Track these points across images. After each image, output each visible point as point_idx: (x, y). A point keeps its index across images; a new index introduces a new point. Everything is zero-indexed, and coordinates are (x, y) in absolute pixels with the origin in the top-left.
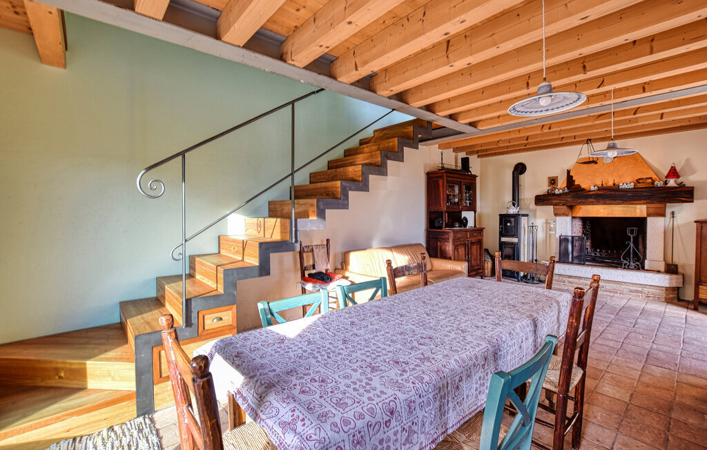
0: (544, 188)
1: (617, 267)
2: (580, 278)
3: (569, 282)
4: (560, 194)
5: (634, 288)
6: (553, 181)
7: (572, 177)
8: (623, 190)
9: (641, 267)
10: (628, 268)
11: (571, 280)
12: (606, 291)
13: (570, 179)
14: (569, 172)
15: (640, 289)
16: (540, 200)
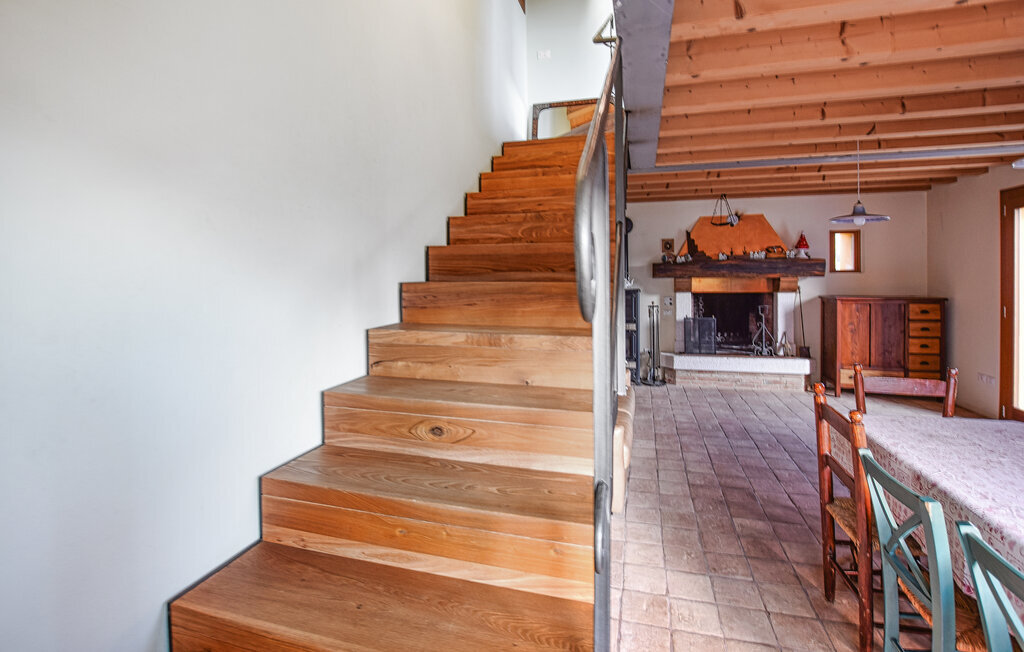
0: (658, 254)
1: (748, 355)
2: (712, 372)
3: (700, 378)
4: (683, 263)
5: (772, 378)
6: (668, 245)
7: (693, 241)
8: (754, 260)
9: (773, 354)
10: (760, 354)
11: (702, 375)
12: (742, 385)
13: (691, 243)
14: (688, 234)
15: (778, 379)
16: (659, 270)
